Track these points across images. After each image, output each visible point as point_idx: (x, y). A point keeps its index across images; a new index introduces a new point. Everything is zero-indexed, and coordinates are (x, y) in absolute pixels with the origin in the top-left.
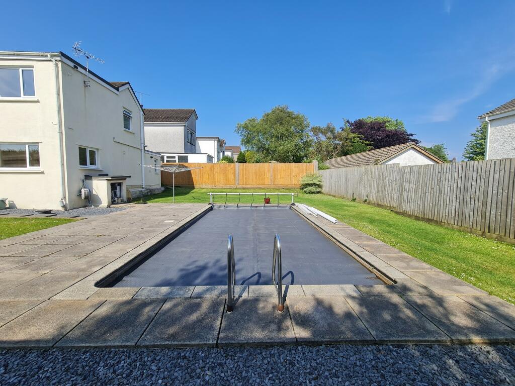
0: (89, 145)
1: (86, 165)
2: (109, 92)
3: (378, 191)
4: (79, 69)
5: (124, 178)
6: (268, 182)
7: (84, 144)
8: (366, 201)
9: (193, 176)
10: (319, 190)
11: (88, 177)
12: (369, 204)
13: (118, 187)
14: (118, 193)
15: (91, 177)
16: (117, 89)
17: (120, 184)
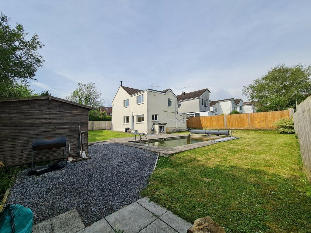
0: (155, 114)
1: (154, 120)
2: (162, 95)
4: (153, 91)
5: (165, 124)
7: (153, 114)
9: (202, 123)
11: (154, 124)
13: (163, 128)
14: (163, 130)
16: (165, 93)
17: (163, 126)
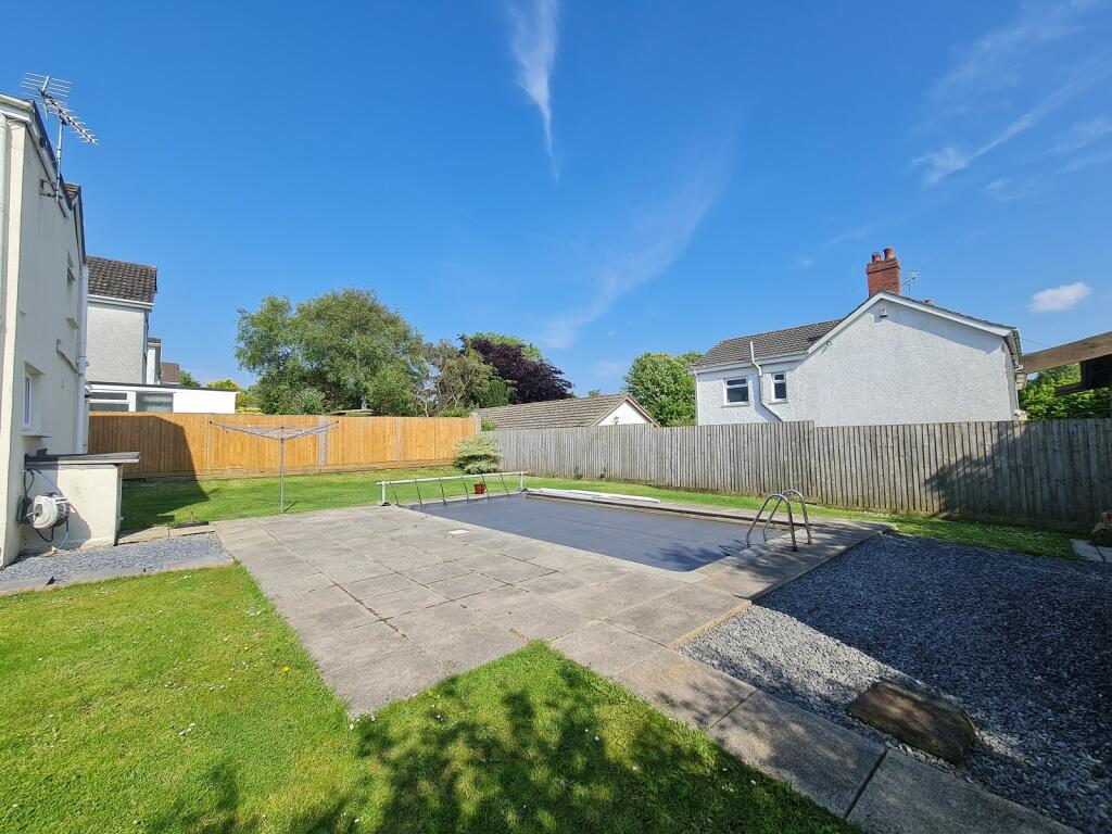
3: (624, 461)
4: (43, 147)
6: (392, 455)
8: (602, 477)
9: (192, 449)
10: (493, 466)
12: (609, 480)
15: (55, 458)
16: (70, 204)
